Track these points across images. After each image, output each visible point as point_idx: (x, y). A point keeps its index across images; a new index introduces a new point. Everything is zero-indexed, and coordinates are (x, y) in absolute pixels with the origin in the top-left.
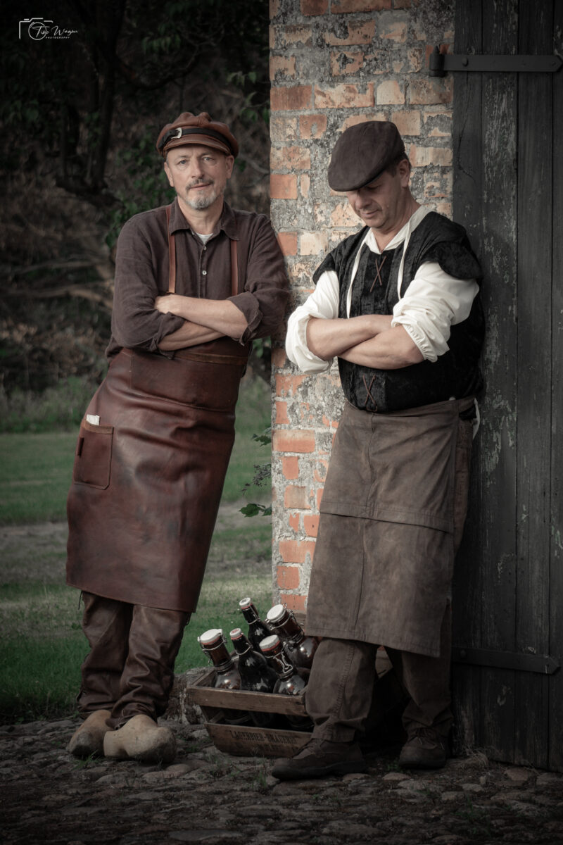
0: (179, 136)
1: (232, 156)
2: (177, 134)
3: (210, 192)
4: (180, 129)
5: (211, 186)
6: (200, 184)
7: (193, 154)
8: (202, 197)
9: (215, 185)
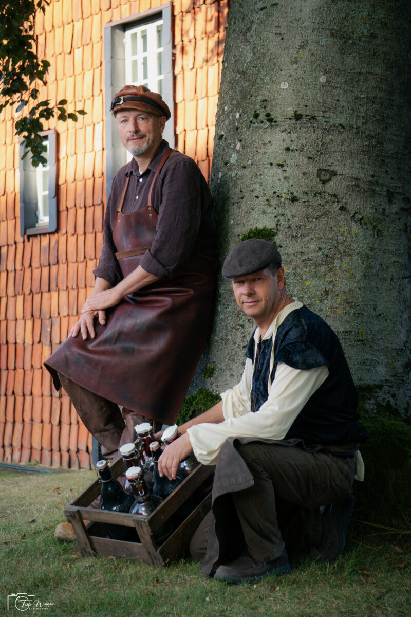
0: (121, 102)
1: (164, 117)
2: (119, 101)
3: (143, 144)
4: (122, 98)
5: (144, 139)
6: (135, 137)
7: (131, 116)
8: (137, 147)
9: (147, 138)
